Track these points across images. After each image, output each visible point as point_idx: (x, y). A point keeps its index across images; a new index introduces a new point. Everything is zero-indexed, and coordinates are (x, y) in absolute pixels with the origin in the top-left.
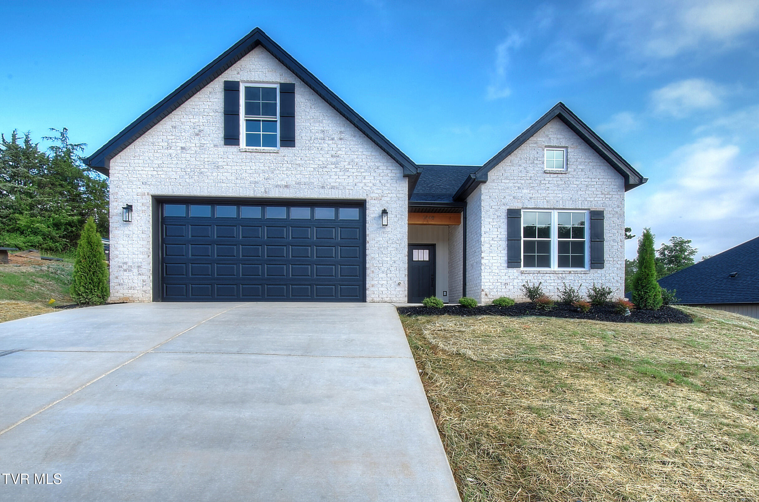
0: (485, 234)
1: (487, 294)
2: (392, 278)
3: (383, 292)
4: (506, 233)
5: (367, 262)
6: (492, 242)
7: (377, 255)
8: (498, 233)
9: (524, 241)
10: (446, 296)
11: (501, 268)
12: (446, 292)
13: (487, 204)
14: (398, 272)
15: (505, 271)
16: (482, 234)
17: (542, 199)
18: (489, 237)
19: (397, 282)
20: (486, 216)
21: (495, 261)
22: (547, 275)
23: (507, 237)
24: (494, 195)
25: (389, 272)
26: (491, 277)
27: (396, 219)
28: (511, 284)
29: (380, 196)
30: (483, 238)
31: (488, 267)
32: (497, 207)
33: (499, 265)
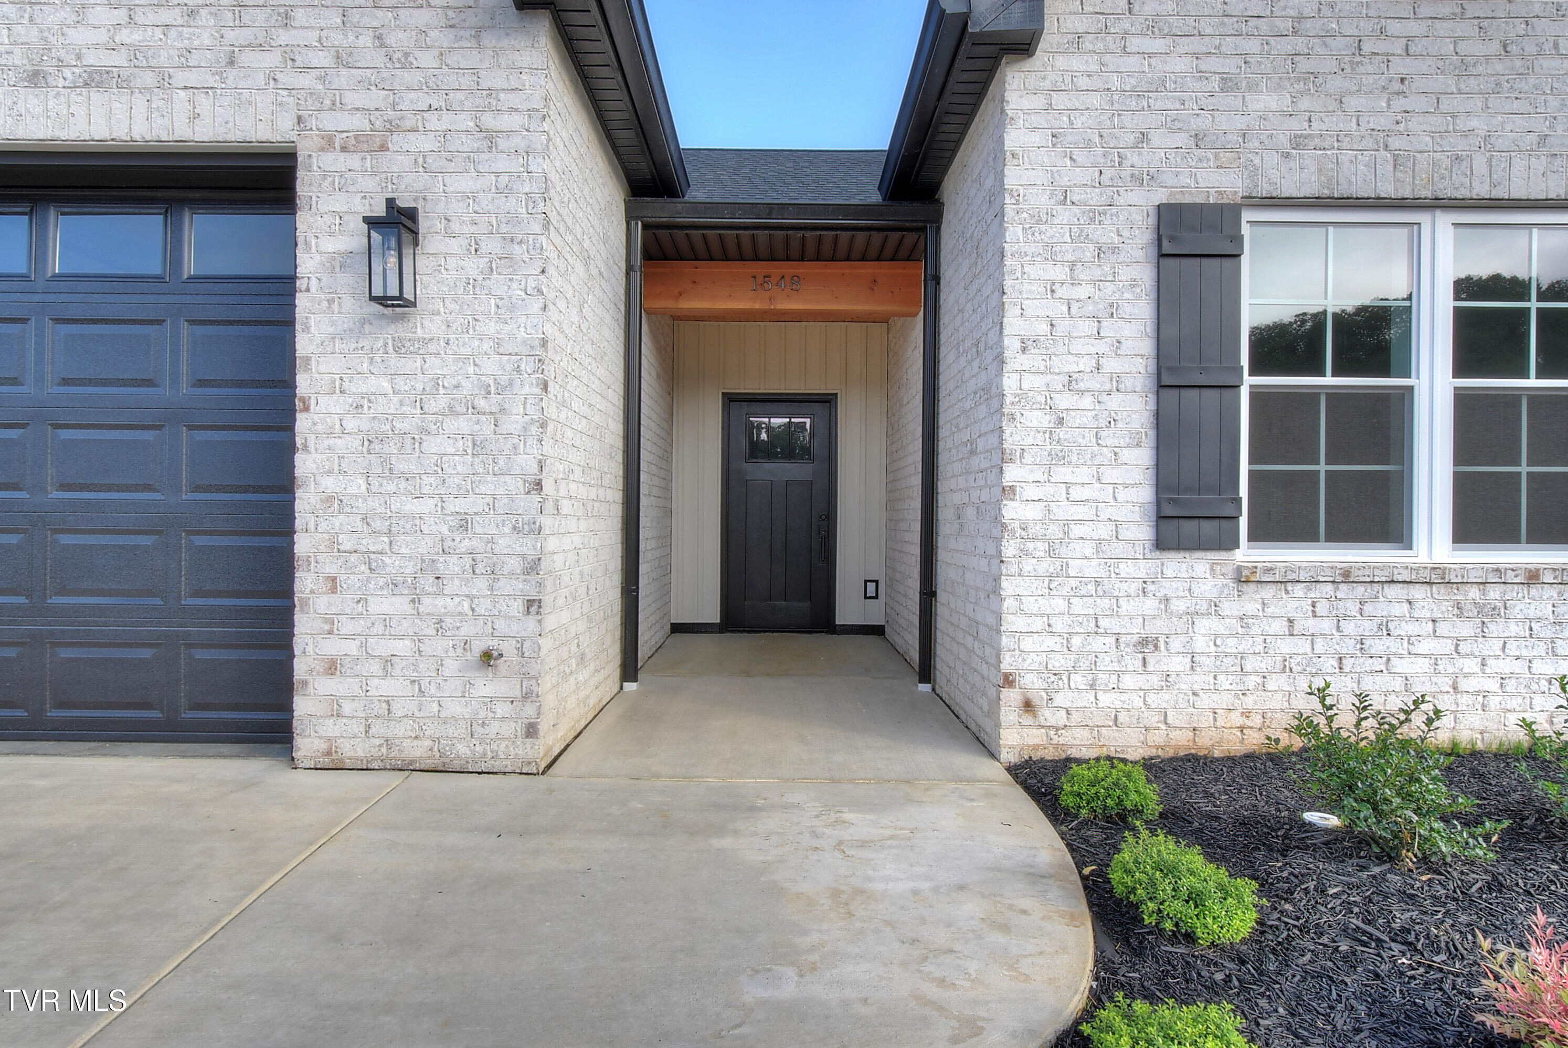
0: (1024, 350)
1: (1036, 701)
2: (448, 621)
3: (395, 706)
4: (1147, 346)
5: (298, 524)
6: (1064, 401)
7: (362, 481)
8: (1101, 347)
9: (1257, 396)
10: (876, 597)
11: (1119, 549)
12: (877, 582)
13: (1040, 177)
14: (481, 584)
15: (1143, 568)
16: (1007, 354)
17: (1368, 143)
18: (1048, 371)
19: (479, 646)
20: (1031, 249)
21: (1082, 512)
22: (1393, 591)
23: (1152, 368)
24: (1078, 123)
25: (427, 583)
26: (1060, 604)
27: (473, 267)
28: (1176, 644)
29: (378, 124)
30: (1016, 376)
31: (1042, 546)
32: (1095, 197)
33: (1105, 531)
